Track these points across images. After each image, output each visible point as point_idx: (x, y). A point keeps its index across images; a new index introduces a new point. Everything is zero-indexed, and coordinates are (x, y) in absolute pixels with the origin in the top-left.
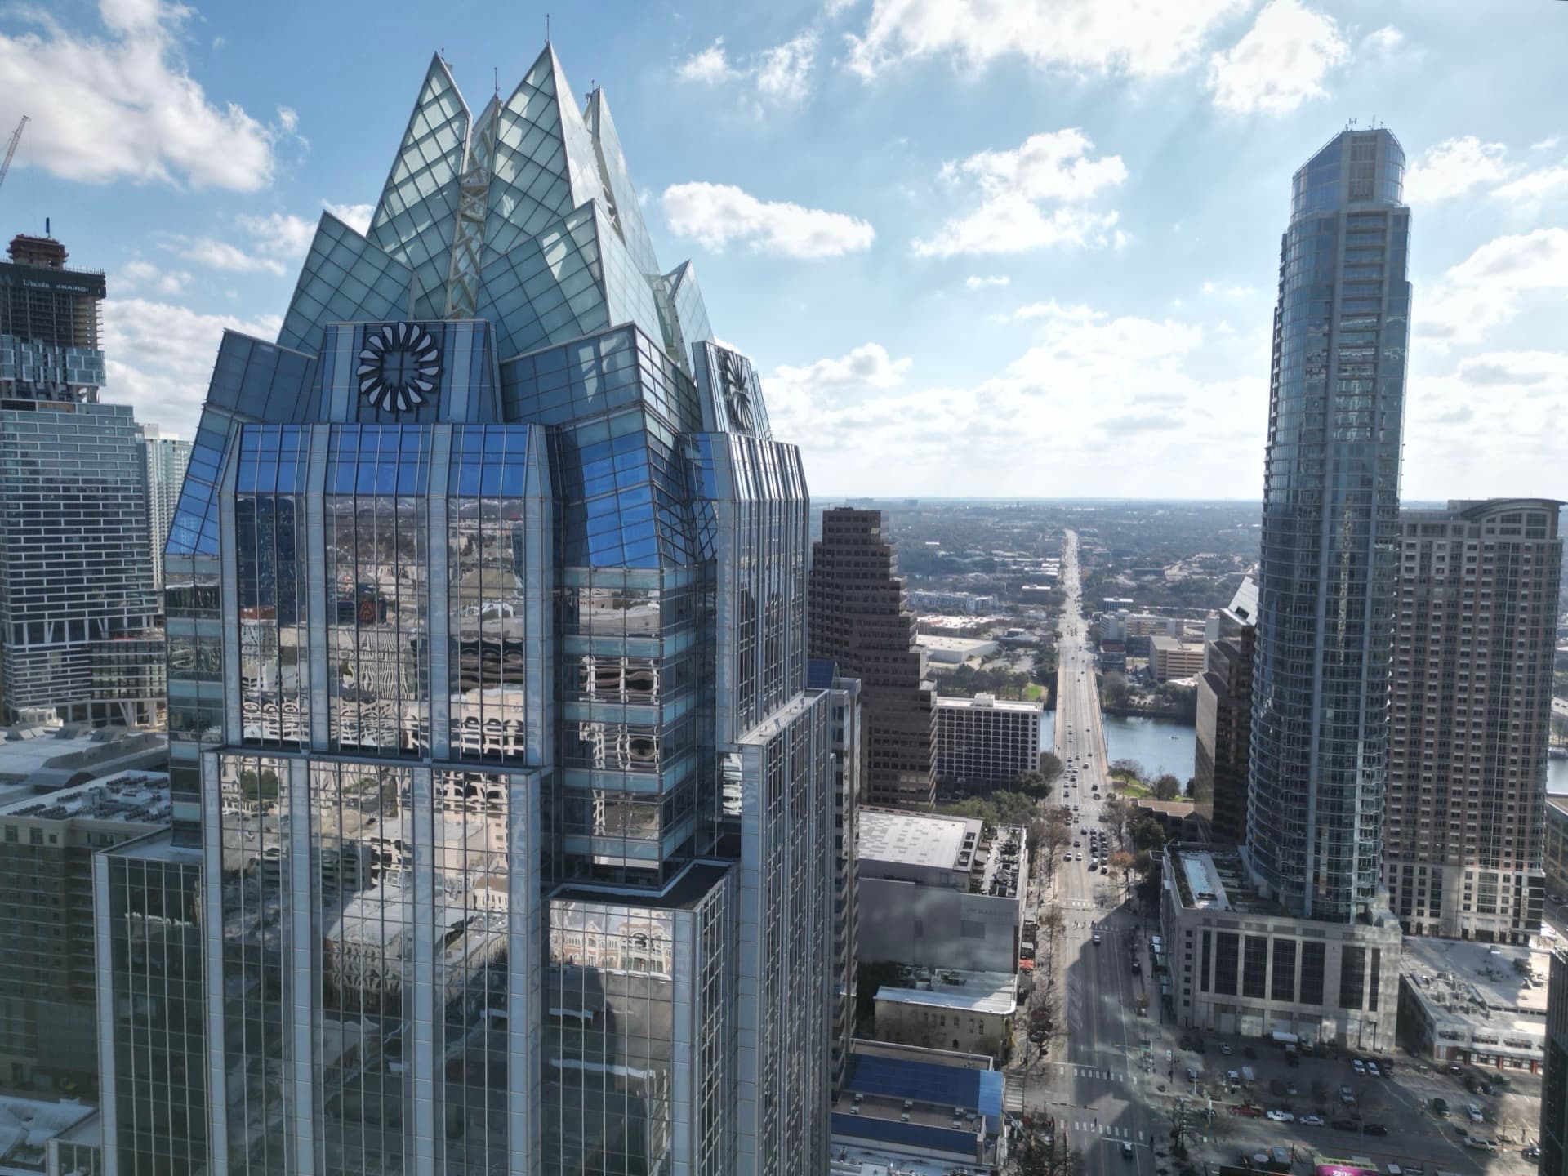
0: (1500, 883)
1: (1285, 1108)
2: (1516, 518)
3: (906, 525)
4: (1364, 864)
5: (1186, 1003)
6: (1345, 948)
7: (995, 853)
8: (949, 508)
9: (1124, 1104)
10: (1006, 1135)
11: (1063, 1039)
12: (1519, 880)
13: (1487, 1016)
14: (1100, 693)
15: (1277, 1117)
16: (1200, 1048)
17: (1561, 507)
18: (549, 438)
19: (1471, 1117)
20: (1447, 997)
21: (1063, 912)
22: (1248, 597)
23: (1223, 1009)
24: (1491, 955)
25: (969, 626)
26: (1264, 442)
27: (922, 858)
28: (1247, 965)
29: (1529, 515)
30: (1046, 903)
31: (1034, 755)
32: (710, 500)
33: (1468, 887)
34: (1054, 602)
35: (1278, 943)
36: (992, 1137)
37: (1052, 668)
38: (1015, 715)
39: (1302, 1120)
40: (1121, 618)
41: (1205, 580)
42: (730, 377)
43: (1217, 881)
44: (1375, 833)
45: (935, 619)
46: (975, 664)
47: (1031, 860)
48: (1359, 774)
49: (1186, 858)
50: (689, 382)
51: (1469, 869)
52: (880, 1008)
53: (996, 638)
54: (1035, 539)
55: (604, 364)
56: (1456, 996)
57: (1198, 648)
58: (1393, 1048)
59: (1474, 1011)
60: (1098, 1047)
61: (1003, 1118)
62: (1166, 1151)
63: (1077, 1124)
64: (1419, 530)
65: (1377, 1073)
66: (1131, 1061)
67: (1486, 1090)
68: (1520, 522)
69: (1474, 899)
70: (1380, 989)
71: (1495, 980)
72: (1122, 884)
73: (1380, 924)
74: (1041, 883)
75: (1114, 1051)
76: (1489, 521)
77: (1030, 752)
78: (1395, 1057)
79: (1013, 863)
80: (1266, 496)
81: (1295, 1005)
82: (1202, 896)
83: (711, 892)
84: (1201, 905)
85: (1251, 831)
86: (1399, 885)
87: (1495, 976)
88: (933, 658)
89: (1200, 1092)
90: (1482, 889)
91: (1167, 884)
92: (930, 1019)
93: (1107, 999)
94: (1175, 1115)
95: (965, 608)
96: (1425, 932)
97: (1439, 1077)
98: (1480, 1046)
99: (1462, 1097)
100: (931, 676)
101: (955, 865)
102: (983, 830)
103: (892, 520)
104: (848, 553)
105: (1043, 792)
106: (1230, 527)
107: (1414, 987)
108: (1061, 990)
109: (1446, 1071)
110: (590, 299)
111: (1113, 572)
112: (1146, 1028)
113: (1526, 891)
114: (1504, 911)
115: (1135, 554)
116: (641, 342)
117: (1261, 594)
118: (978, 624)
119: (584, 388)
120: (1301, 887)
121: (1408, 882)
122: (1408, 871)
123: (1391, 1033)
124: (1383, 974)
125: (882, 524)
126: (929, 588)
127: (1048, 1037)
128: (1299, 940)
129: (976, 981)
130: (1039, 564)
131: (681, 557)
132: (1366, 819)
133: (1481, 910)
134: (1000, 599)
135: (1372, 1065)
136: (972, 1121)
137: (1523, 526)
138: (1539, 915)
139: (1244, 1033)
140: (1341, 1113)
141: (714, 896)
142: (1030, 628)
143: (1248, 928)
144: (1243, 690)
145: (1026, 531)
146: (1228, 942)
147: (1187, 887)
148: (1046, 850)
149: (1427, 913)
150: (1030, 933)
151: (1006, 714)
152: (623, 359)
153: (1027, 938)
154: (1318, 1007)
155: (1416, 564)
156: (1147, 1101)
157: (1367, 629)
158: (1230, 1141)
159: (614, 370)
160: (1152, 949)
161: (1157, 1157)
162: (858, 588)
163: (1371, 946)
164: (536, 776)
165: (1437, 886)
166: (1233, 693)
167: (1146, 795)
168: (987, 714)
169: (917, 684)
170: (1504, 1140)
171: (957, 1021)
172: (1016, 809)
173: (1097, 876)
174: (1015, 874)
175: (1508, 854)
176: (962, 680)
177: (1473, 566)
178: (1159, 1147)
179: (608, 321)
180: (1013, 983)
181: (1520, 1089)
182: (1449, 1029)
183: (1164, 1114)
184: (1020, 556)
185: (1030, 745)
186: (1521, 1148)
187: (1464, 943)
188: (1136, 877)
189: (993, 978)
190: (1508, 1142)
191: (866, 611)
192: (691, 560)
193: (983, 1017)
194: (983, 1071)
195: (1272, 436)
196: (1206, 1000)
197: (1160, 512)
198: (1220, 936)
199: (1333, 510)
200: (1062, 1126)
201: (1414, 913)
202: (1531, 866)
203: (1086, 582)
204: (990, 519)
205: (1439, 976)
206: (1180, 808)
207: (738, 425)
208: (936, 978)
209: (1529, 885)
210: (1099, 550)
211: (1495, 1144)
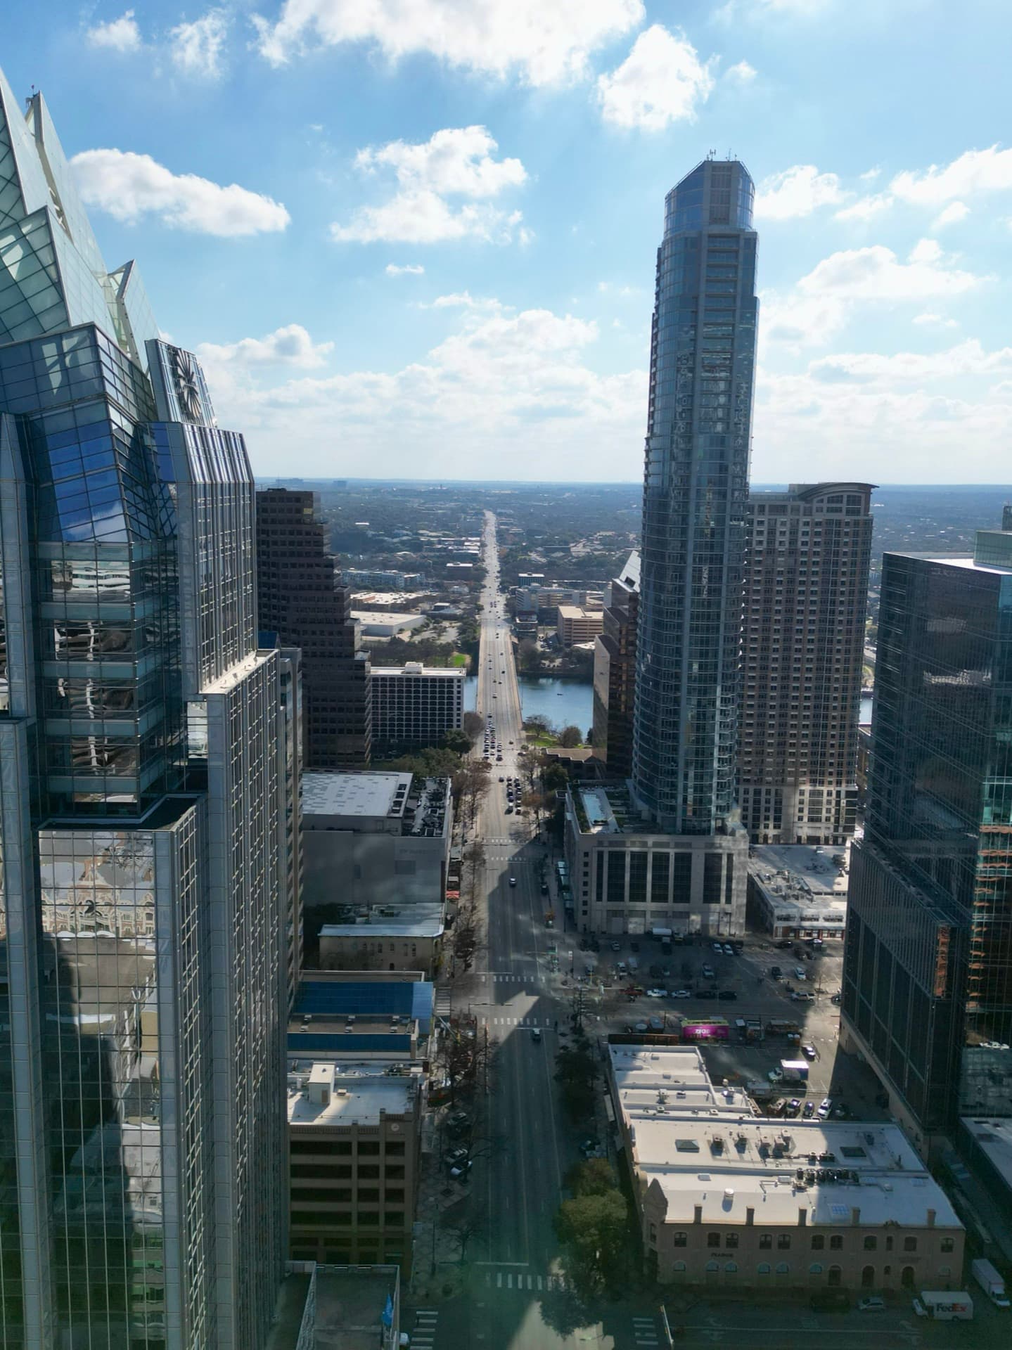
0: (825, 798)
1: (661, 987)
2: (838, 499)
3: (337, 507)
4: (721, 786)
5: (585, 913)
6: (707, 855)
7: (424, 801)
8: (378, 490)
9: (534, 999)
10: (436, 1035)
11: (484, 953)
12: (838, 793)
13: (812, 900)
14: (516, 659)
15: (654, 994)
16: (596, 948)
17: (873, 490)
18: (19, 426)
19: (797, 978)
20: (784, 889)
21: (484, 849)
22: (633, 568)
23: (616, 913)
24: (817, 854)
25: (399, 602)
26: (644, 433)
27: (359, 809)
28: (632, 877)
29: (849, 496)
30: (470, 842)
31: (459, 715)
32: (167, 483)
33: (801, 802)
34: (475, 578)
35: (655, 855)
36: (423, 1037)
37: (474, 638)
38: (442, 680)
39: (674, 994)
40: (534, 591)
41: (604, 556)
42: (180, 372)
43: (609, 809)
44: (730, 761)
45: (367, 596)
46: (405, 637)
47: (456, 807)
48: (718, 713)
49: (584, 793)
50: (143, 376)
51: (803, 787)
52: (324, 944)
53: (423, 613)
54: (458, 519)
55: (67, 360)
56: (789, 887)
57: (598, 616)
58: (744, 932)
59: (803, 897)
60: (514, 956)
61: (433, 1022)
62: (568, 1032)
63: (496, 1020)
64: (767, 509)
65: (731, 952)
66: (540, 964)
67: (809, 957)
68: (842, 502)
69: (806, 811)
70: (734, 886)
71: (819, 873)
72: (533, 820)
73: (733, 834)
74: (465, 826)
75: (528, 959)
76: (818, 502)
77: (455, 712)
78: (745, 939)
79: (440, 808)
80: (646, 480)
81: (669, 905)
82: (596, 823)
83: (184, 816)
84: (595, 830)
85: (636, 766)
86: (750, 805)
87: (820, 869)
88: (365, 633)
89: (595, 984)
90: (812, 803)
91: (569, 816)
92: (369, 948)
93: (521, 917)
94: (574, 1002)
95: (394, 584)
96: (770, 841)
97: (776, 951)
98: (806, 924)
99: (792, 964)
100: (364, 649)
101: (389, 813)
102: (413, 781)
103: (323, 501)
104: (283, 533)
105: (466, 747)
106: (627, 508)
107: (759, 883)
108: (483, 913)
109: (782, 946)
110: (49, 298)
111: (526, 550)
112: (552, 937)
113: (843, 802)
114: (828, 819)
115: (545, 533)
116: (101, 341)
117: (642, 565)
118: (407, 600)
119: (49, 381)
120: (673, 809)
121: (757, 802)
122: (757, 792)
123: (742, 921)
124: (735, 874)
125: (315, 505)
126: (360, 566)
127: (471, 953)
128: (672, 852)
129: (408, 912)
130: (462, 543)
131: (145, 533)
132: (722, 749)
133: (811, 820)
134: (427, 577)
135: (728, 947)
136: (406, 1025)
137: (844, 506)
138: (853, 820)
139: (630, 932)
140: (703, 985)
141: (187, 819)
142: (454, 602)
143: (633, 845)
144: (630, 648)
145: (449, 512)
146: (617, 858)
147: (585, 817)
148: (468, 798)
149: (771, 826)
150: (456, 868)
151: (433, 680)
152: (85, 356)
153: (452, 873)
154: (687, 905)
155: (764, 538)
156: (553, 994)
157: (724, 593)
158: (617, 1018)
159: (76, 366)
160: (557, 872)
161: (560, 1037)
162: (294, 565)
163: (727, 851)
164: (23, 725)
165: (779, 802)
166: (623, 652)
167: (554, 744)
168: (417, 680)
169: (352, 655)
170: (820, 992)
171: (392, 947)
172: (443, 763)
173: (514, 817)
174: (441, 818)
175: (831, 774)
176: (394, 651)
177: (806, 539)
178: (562, 1029)
179: (67, 320)
180: (440, 910)
181: (833, 953)
182: (784, 913)
183: (566, 1002)
184: (445, 536)
185: (455, 706)
186: (830, 996)
187: (799, 846)
188: (544, 814)
189: (424, 908)
190: (823, 993)
191: (302, 588)
192: (154, 535)
193: (415, 941)
194: (417, 984)
195: (651, 428)
196: (600, 908)
197: (567, 495)
198: (611, 854)
199: (698, 491)
200: (484, 1023)
201: (762, 826)
202: (848, 782)
203: (504, 559)
204: (416, 500)
205: (778, 873)
206: (581, 753)
207: (189, 415)
208: (375, 912)
209: (846, 797)
210: (515, 530)
211: (813, 995)
